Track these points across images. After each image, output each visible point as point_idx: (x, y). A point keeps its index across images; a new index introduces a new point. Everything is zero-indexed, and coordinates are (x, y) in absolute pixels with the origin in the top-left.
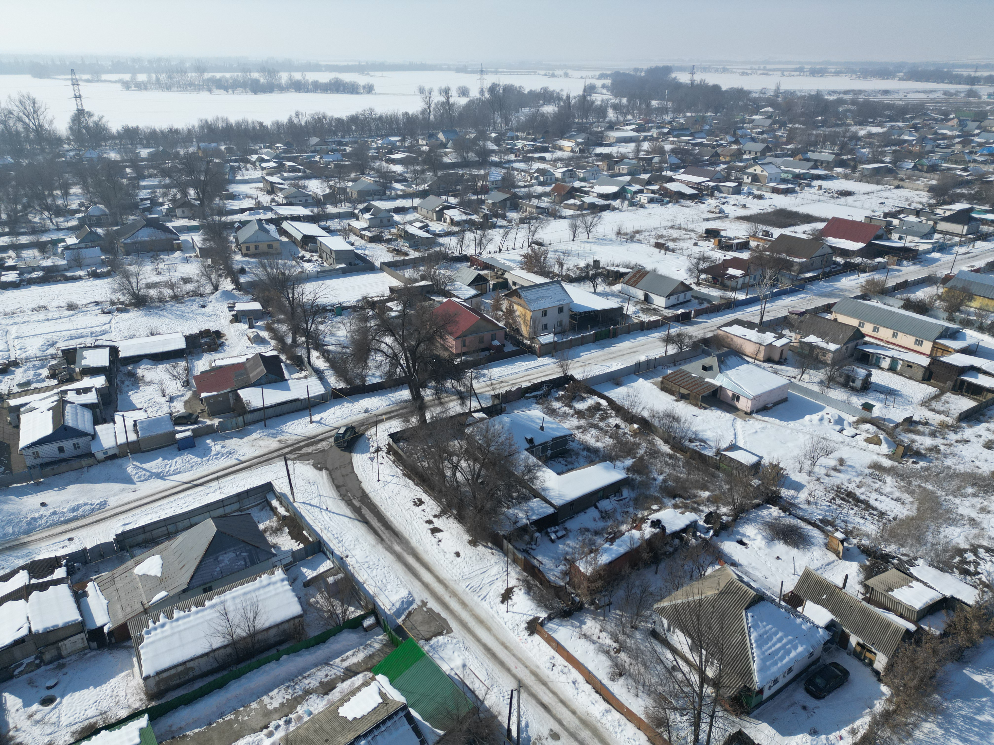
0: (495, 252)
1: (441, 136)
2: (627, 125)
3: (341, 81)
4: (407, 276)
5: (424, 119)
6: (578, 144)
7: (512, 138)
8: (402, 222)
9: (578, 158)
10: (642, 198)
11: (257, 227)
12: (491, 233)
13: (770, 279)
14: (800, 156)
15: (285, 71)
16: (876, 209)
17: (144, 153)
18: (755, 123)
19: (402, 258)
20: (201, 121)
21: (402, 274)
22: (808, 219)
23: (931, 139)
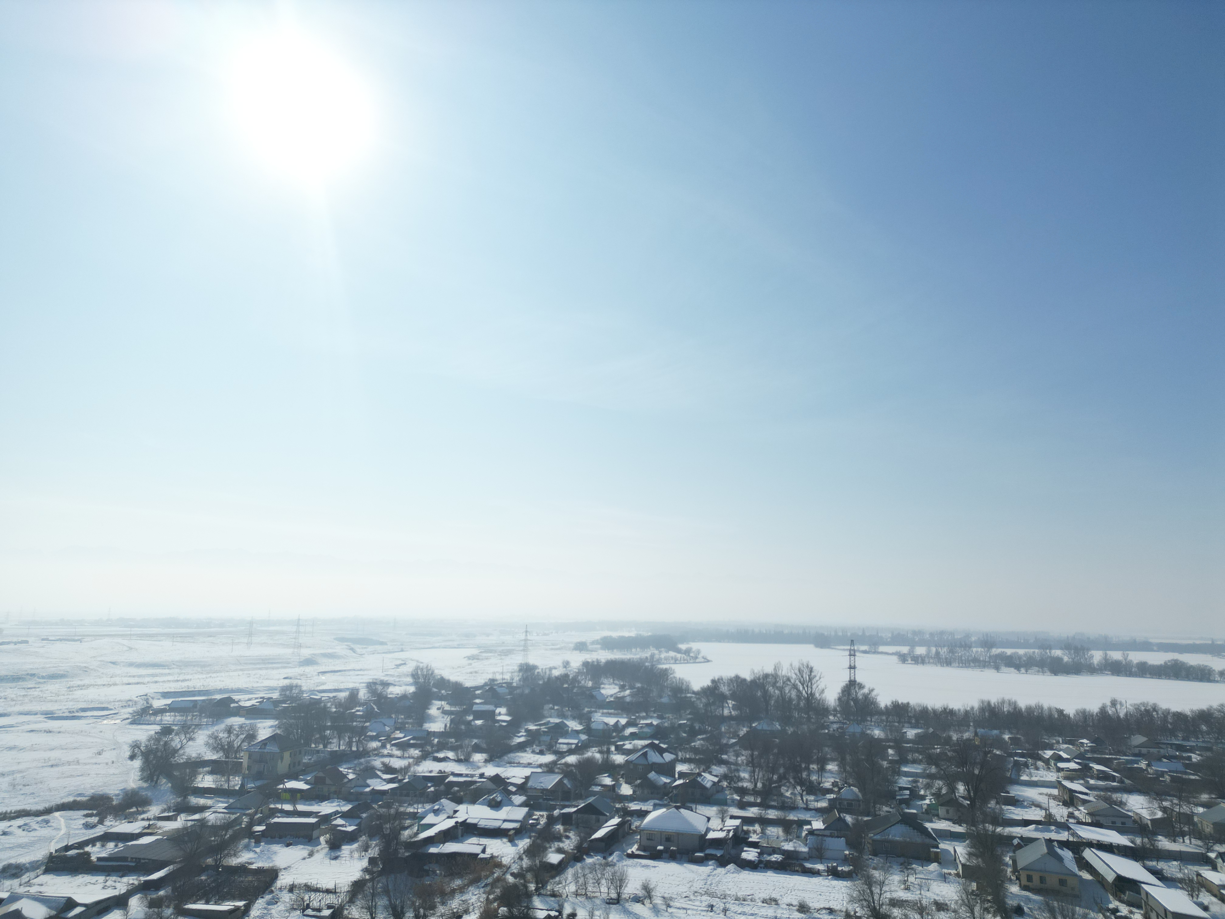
3: (1183, 664)
11: (1045, 850)
15: (1098, 649)
17: (911, 733)
20: (983, 702)
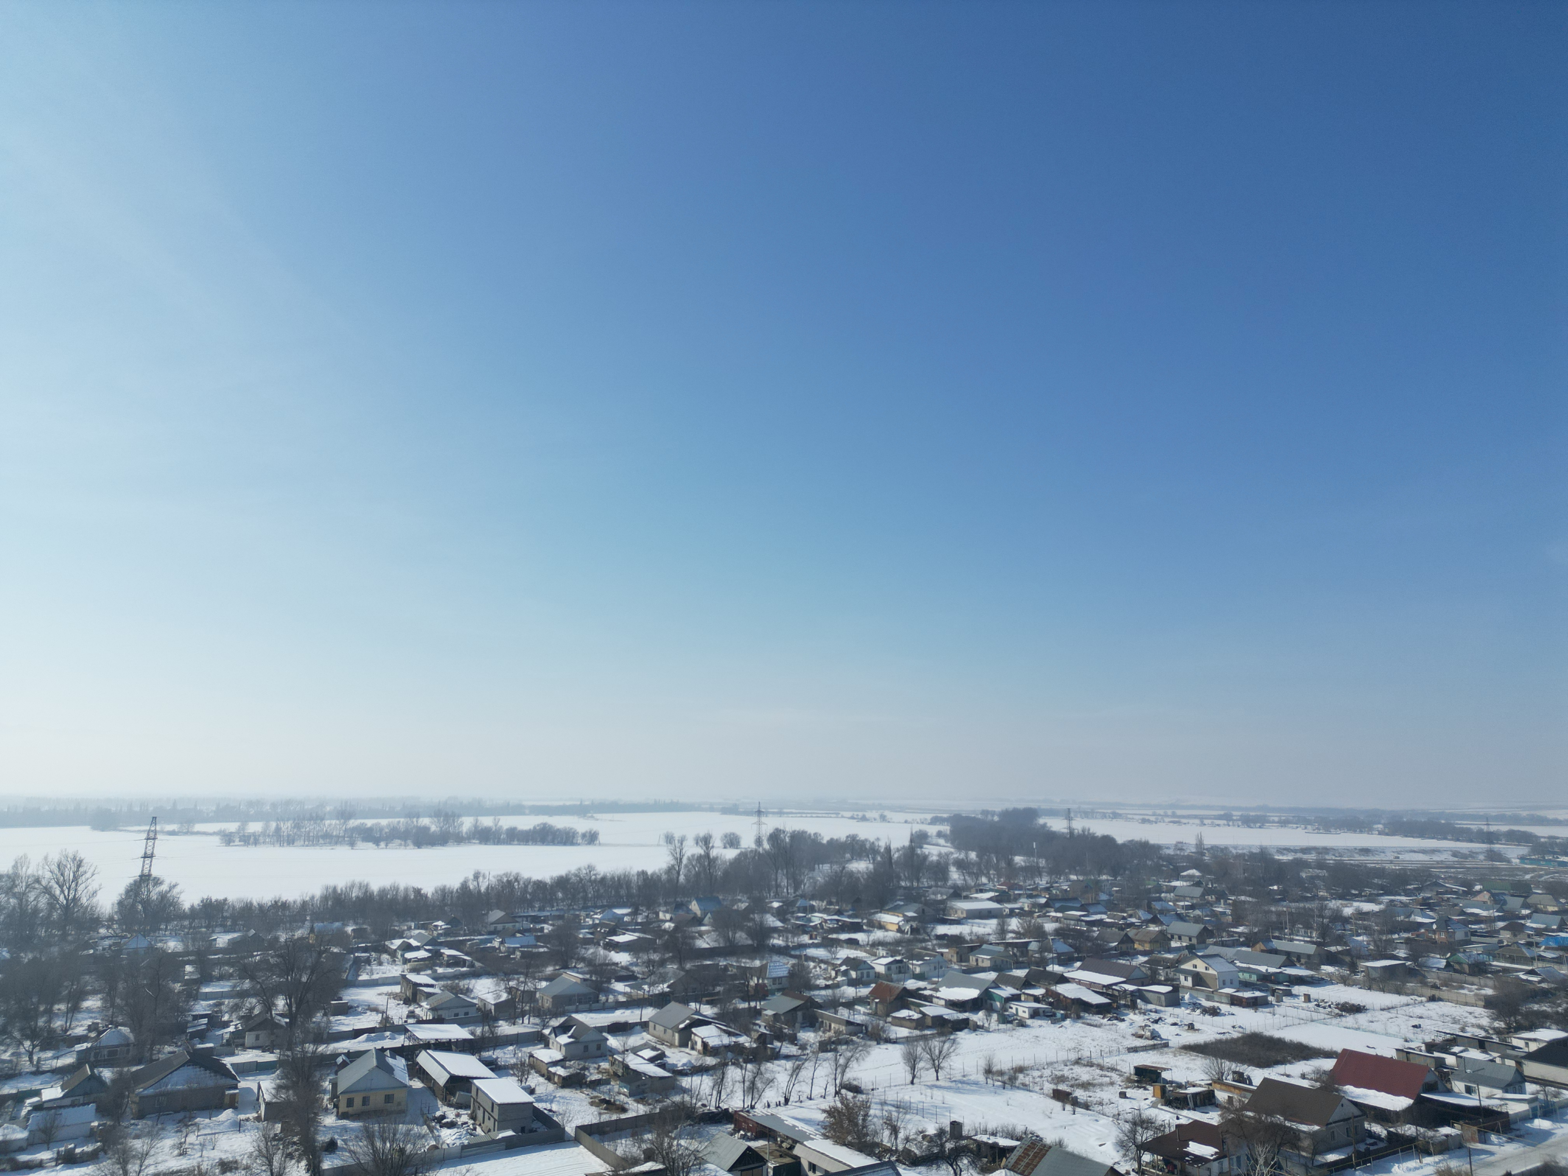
0: (778, 1104)
1: (695, 907)
2: (981, 891)
3: (551, 827)
4: (620, 1152)
5: (670, 880)
6: (907, 920)
7: (805, 910)
8: (621, 1049)
9: (909, 941)
10: (1020, 1010)
11: (375, 1063)
12: (771, 1067)
13: (1266, 1164)
14: (1260, 946)
15: (469, 815)
16: (1410, 1036)
17: (222, 940)
18: (1177, 892)
19: (614, 1117)
20: (327, 888)
21: (611, 1148)
22: (1303, 1052)
23: (1459, 921)
